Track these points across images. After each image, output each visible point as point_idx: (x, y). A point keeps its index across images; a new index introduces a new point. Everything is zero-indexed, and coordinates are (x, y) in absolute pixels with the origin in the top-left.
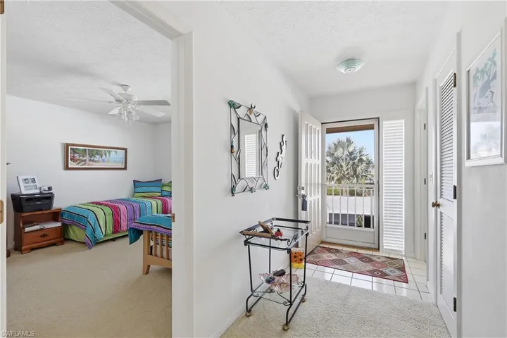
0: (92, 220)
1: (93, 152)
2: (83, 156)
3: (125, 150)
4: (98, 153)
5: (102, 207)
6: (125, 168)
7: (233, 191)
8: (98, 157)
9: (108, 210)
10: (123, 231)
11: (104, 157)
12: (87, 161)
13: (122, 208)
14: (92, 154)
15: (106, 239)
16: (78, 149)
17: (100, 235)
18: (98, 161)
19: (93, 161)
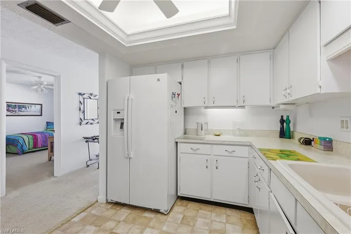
0: (21, 141)
1: (21, 106)
2: (15, 109)
3: (41, 105)
4: (23, 107)
5: (28, 135)
6: (41, 115)
7: (80, 124)
8: (24, 109)
9: (31, 137)
10: (39, 148)
11: (27, 109)
12: (17, 111)
13: (39, 136)
14: (20, 107)
15: (29, 151)
16: (11, 105)
17: (26, 148)
18: (24, 111)
19: (21, 111)
